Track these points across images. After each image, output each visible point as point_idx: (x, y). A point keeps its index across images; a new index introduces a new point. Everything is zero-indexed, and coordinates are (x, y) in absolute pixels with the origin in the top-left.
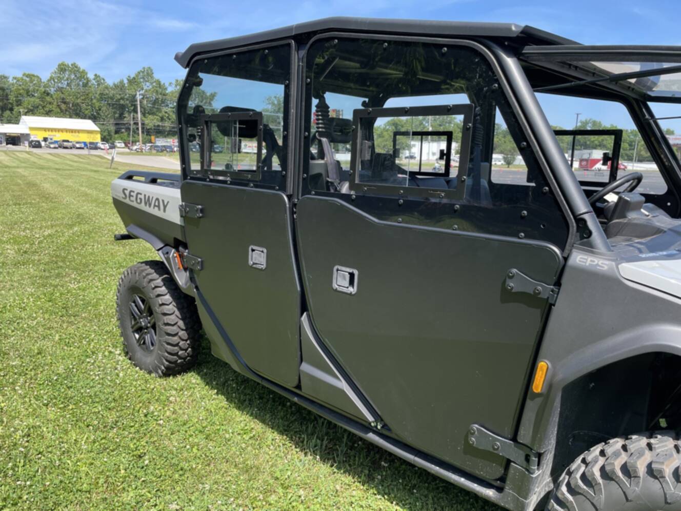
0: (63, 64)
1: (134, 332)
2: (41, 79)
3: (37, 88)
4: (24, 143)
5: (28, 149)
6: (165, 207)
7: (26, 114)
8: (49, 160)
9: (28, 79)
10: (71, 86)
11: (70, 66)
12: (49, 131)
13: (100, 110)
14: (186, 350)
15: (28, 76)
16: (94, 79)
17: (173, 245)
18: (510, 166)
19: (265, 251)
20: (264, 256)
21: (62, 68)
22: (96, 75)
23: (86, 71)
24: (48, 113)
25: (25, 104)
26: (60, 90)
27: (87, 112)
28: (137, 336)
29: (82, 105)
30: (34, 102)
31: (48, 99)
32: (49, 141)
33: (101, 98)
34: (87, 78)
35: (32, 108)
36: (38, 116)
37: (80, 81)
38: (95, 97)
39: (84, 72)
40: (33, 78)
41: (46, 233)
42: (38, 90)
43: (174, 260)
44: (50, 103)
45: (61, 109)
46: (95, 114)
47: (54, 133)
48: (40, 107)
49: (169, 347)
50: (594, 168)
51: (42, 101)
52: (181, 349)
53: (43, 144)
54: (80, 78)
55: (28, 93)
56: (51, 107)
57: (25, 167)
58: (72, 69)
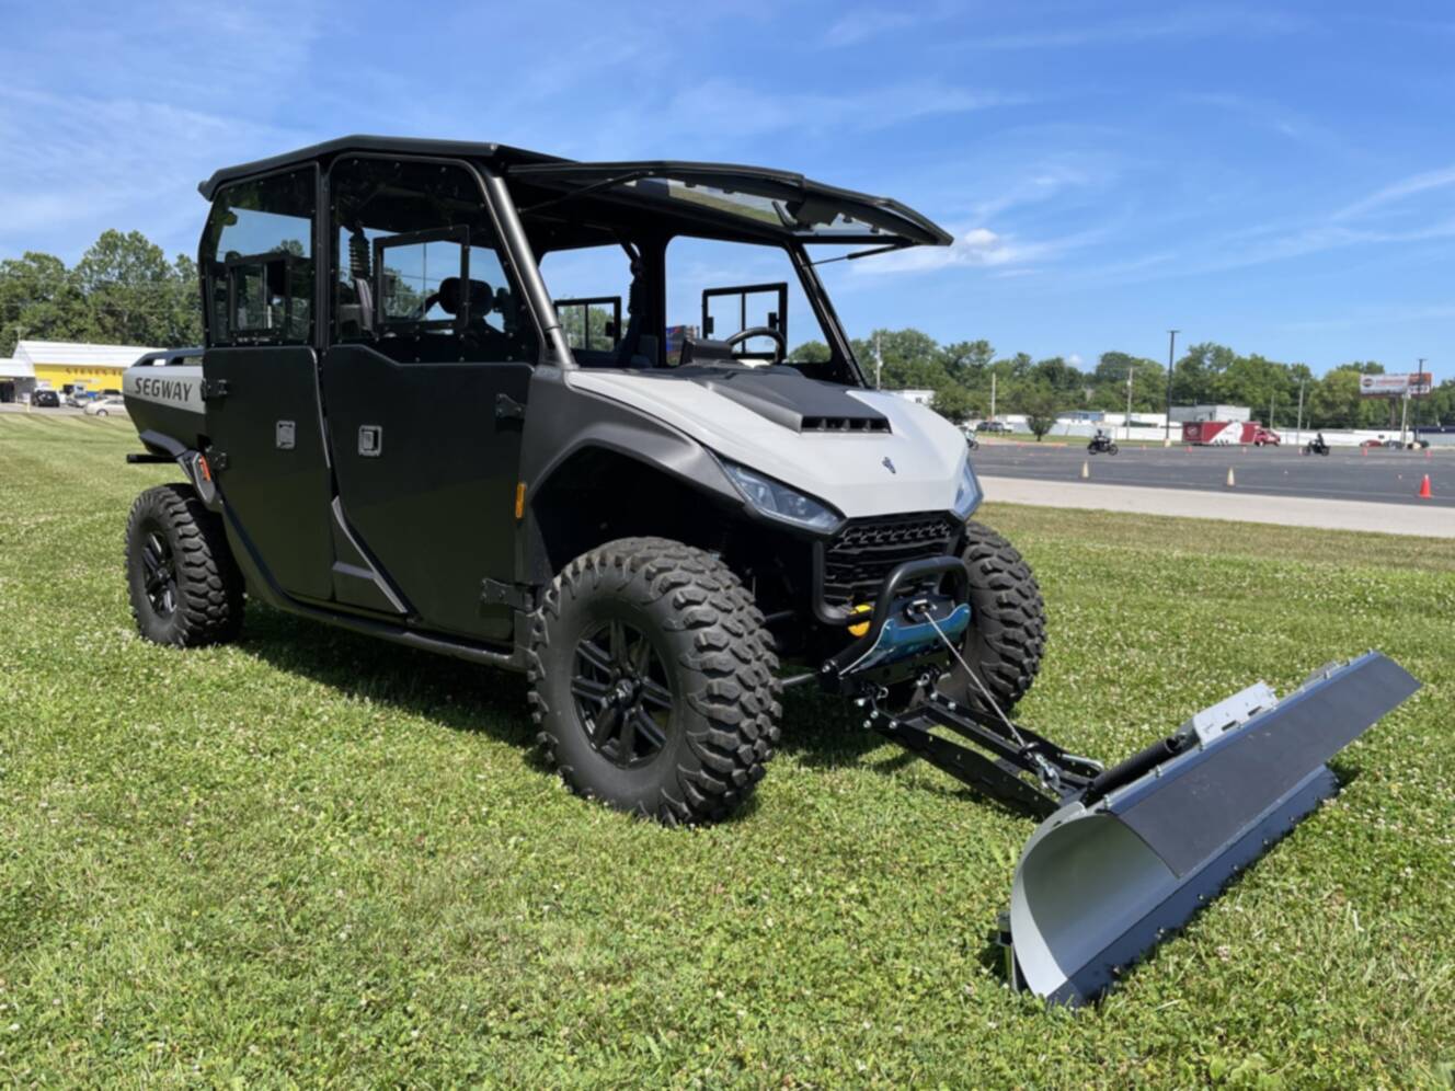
0: (111, 234)
1: (148, 593)
2: (62, 265)
3: (52, 283)
4: (21, 397)
5: (29, 409)
6: (187, 392)
7: (27, 337)
8: (69, 428)
9: (34, 265)
10: (126, 279)
11: (127, 238)
12: (76, 371)
13: (188, 327)
14: (220, 605)
15: (36, 258)
16: (178, 265)
17: (196, 446)
18: (1043, 438)
19: (293, 424)
20: (292, 431)
21: (110, 243)
22: (181, 257)
23: (161, 247)
24: (76, 336)
25: (26, 316)
26: (104, 287)
27: (159, 332)
28: (153, 598)
29: (149, 318)
30: (46, 312)
31: (77, 305)
32: (76, 391)
33: (191, 303)
34: (163, 264)
35: (40, 325)
36: (52, 340)
37: (148, 268)
38: (178, 302)
39: (155, 248)
40: (46, 262)
41: (42, 520)
42: (55, 288)
43: (199, 469)
44: (81, 315)
45: (103, 327)
46: (178, 336)
47: (87, 376)
48: (59, 323)
49: (193, 598)
50: (1212, 441)
51: (63, 309)
52: (212, 603)
53: (62, 398)
54: (148, 264)
55: (36, 294)
56: (82, 322)
57: (19, 439)
58: (131, 244)
